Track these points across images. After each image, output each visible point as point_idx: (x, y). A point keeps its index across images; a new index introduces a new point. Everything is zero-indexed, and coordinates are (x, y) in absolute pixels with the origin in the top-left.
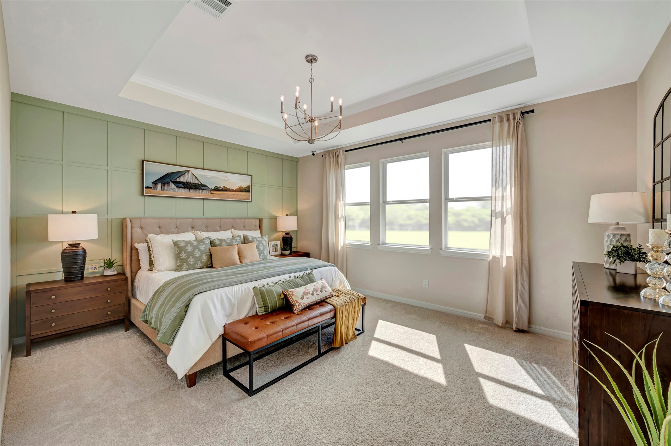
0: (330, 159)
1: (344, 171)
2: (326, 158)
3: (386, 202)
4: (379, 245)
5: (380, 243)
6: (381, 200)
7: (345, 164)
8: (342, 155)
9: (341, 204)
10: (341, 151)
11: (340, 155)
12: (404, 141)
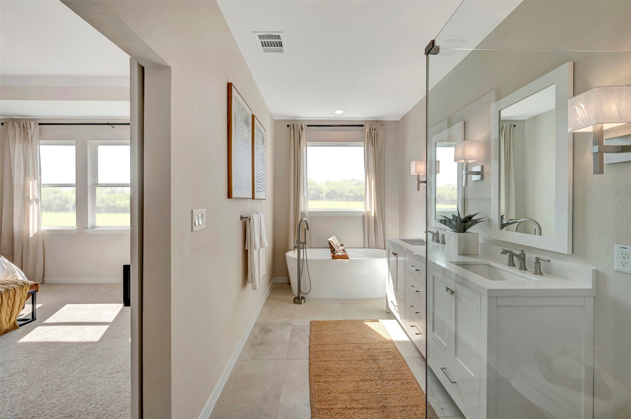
0: (15, 129)
1: (38, 146)
2: (9, 128)
3: (96, 184)
4: (87, 228)
5: (89, 225)
6: (90, 182)
7: (40, 138)
8: (34, 129)
9: (32, 184)
10: (33, 123)
11: (31, 127)
12: (115, 126)
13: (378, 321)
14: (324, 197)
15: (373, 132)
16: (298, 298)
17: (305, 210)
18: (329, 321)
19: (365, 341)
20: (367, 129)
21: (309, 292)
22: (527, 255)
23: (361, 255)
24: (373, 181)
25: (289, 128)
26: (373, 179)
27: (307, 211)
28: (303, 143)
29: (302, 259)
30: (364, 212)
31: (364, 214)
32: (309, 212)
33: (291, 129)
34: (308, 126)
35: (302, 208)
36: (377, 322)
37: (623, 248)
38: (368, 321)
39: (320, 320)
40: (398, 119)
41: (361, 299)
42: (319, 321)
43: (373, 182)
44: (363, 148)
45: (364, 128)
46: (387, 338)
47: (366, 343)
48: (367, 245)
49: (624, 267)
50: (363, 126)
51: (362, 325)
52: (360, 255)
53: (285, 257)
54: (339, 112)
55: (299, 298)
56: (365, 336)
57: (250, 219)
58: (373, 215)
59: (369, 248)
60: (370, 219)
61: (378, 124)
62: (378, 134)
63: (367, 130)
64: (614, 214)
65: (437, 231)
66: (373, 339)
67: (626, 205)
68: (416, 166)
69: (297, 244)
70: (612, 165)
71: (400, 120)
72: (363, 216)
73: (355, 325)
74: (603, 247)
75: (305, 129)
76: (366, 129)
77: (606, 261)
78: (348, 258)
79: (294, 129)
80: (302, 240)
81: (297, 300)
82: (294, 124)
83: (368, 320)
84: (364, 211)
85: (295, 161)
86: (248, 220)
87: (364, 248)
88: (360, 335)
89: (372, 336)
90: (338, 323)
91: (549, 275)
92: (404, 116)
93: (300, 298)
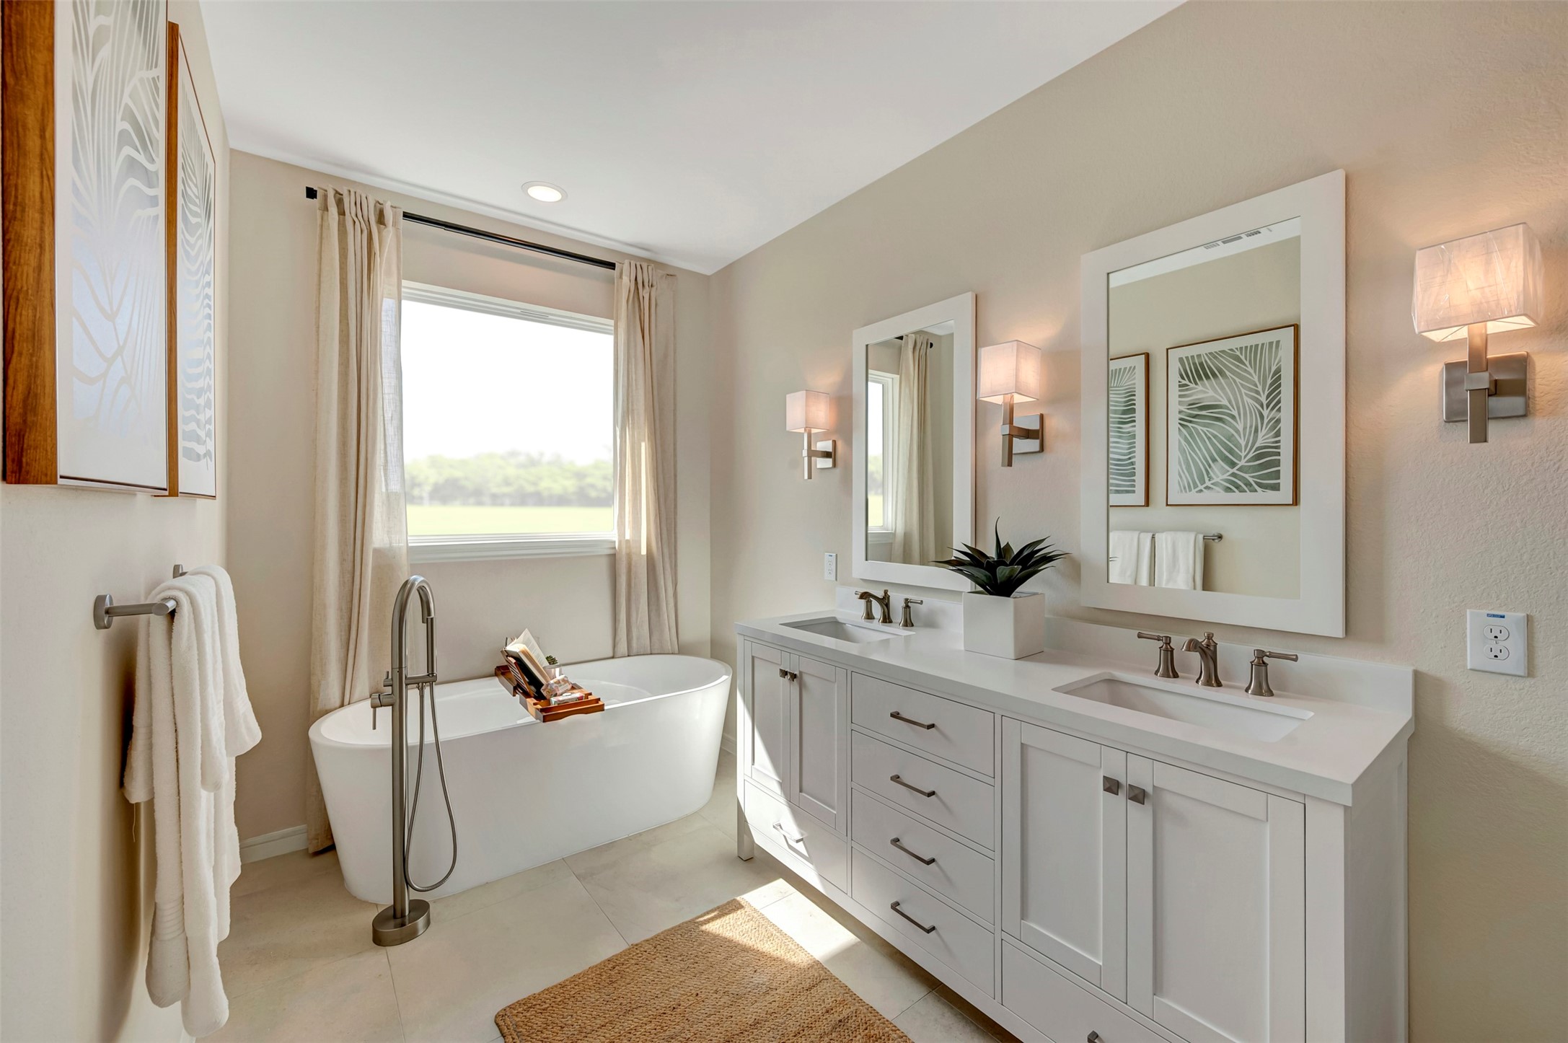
13: (739, 906)
14: (425, 495)
15: (644, 293)
16: (395, 917)
17: (391, 543)
18: (573, 980)
19: (751, 1012)
20: (626, 279)
21: (447, 877)
22: (1224, 647)
23: (607, 683)
24: (643, 444)
25: (315, 203)
26: (644, 441)
27: (403, 544)
28: (384, 281)
29: (414, 747)
30: (615, 542)
31: (615, 548)
32: (412, 550)
33: (326, 208)
34: (406, 215)
35: (379, 536)
36: (738, 909)
37: (1494, 616)
38: (706, 917)
39: (537, 991)
40: (708, 271)
41: (640, 834)
42: (534, 997)
43: (644, 448)
44: (611, 338)
45: (615, 273)
46: (799, 959)
47: (756, 1023)
48: (623, 647)
49: (1495, 660)
50: (611, 266)
51: (701, 944)
52: (604, 683)
53: (306, 742)
54: (544, 194)
55: (399, 914)
56: (733, 989)
57: (172, 614)
58: (644, 552)
59: (628, 656)
60: (633, 563)
61: (661, 272)
62: (658, 302)
63: (627, 282)
64: (1464, 538)
65: (886, 592)
66: (766, 993)
67: (1497, 516)
68: (807, 406)
69: (389, 690)
70: (1457, 424)
71: (714, 274)
72: (614, 555)
73: (676, 954)
74: (1434, 615)
75: (395, 224)
76: (624, 277)
77: (1442, 648)
78: (601, 708)
79: (342, 213)
80: (416, 666)
81: (389, 930)
82: (345, 193)
83: (708, 913)
84: (616, 539)
85: (344, 340)
86: (158, 622)
87: (613, 657)
88: (716, 992)
89: (758, 979)
90: (612, 971)
91: (1285, 693)
92: (731, 264)
93: (403, 916)
